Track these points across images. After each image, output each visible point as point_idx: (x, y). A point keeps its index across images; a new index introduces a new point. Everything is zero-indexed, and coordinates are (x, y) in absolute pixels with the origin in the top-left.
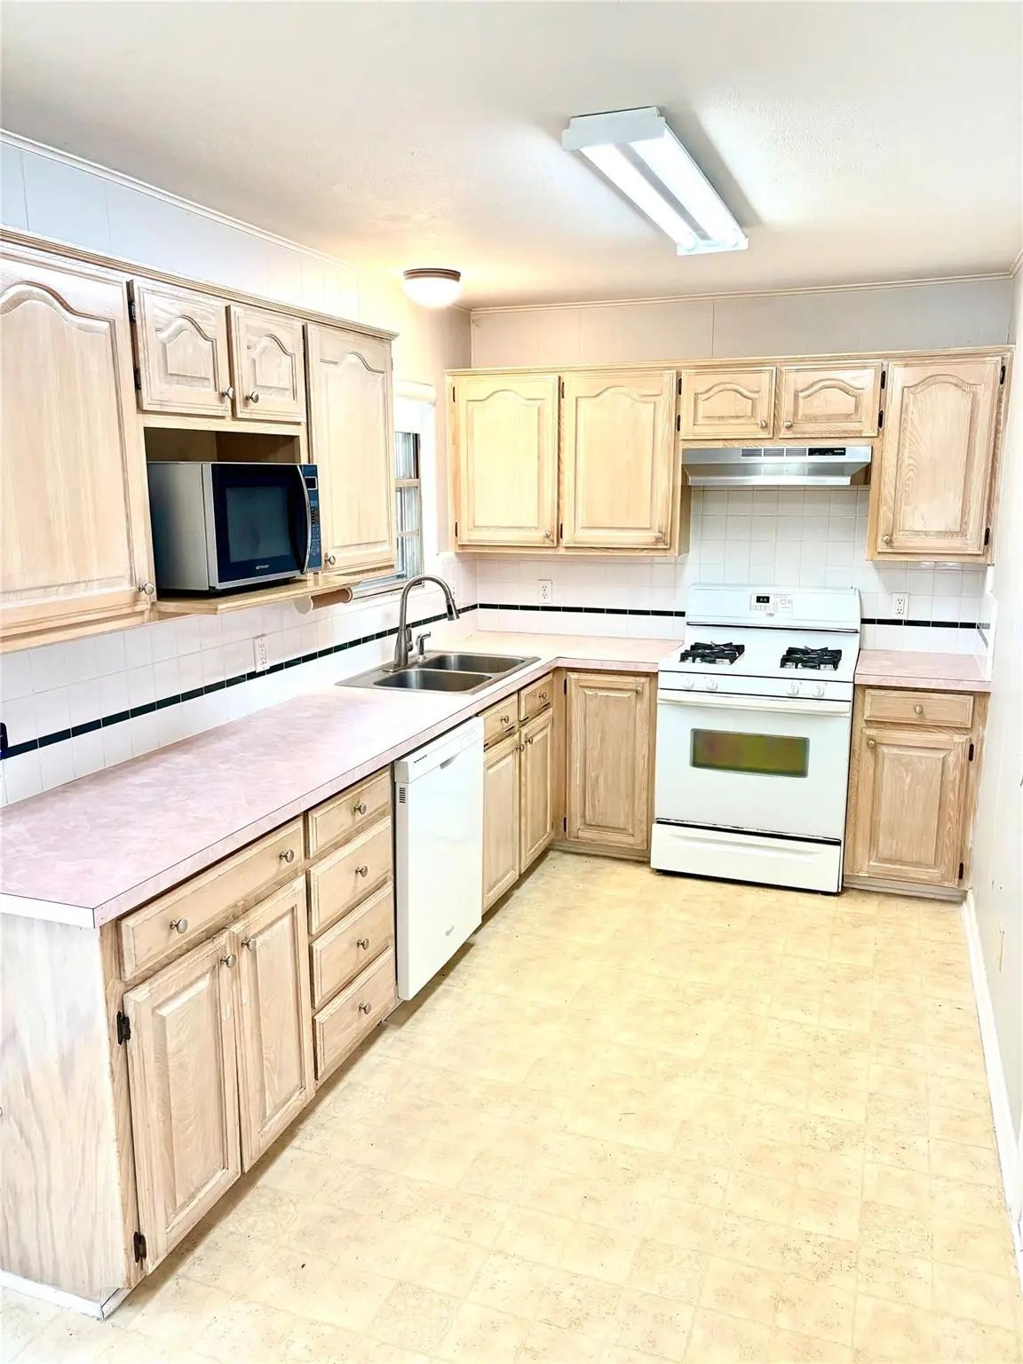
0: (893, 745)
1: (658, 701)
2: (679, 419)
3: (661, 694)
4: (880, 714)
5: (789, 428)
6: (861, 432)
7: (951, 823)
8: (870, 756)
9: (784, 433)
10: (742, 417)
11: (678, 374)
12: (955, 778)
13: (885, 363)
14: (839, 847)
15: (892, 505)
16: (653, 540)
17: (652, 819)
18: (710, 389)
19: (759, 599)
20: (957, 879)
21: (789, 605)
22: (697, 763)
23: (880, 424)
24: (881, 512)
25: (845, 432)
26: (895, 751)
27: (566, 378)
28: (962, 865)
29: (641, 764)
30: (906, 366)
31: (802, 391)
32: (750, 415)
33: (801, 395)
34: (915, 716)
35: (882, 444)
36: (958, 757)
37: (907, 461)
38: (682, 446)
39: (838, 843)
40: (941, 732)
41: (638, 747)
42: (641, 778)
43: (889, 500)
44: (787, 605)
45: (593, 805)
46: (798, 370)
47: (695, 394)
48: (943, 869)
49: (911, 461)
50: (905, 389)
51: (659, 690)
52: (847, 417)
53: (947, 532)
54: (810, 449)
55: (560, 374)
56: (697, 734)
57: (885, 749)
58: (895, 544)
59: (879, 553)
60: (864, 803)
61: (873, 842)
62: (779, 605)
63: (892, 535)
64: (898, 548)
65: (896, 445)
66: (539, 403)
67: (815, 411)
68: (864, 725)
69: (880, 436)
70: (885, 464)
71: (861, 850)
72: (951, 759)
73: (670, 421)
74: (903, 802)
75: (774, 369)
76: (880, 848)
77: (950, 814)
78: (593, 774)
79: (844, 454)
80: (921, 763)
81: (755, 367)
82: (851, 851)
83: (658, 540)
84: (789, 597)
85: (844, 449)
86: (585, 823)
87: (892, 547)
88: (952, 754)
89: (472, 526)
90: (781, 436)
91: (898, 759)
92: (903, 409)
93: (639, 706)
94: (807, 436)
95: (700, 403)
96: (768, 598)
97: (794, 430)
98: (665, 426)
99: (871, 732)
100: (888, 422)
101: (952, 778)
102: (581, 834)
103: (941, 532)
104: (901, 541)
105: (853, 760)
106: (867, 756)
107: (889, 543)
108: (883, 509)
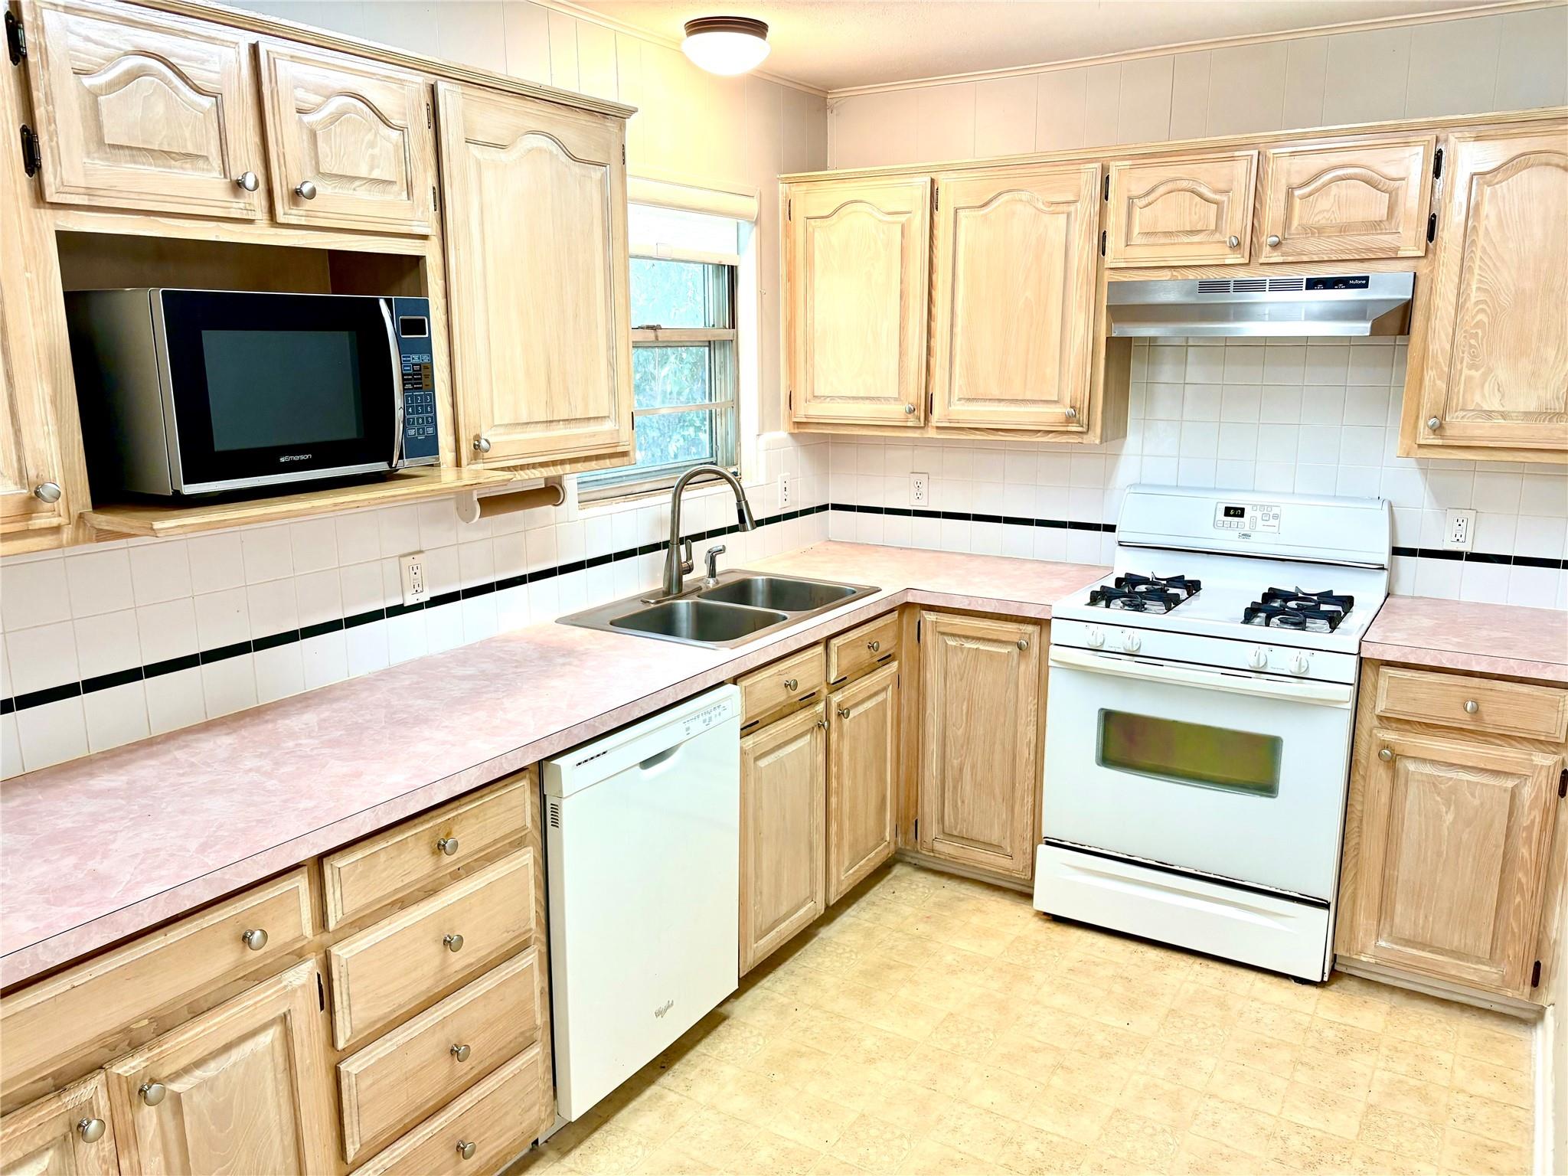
0: (1424, 760)
1: (1051, 663)
2: (1103, 237)
3: (1055, 653)
4: (1403, 709)
5: (1276, 246)
6: (1398, 249)
7: (1523, 896)
8: (1384, 776)
9: (1267, 255)
10: (1202, 231)
11: (1105, 169)
12: (1533, 822)
13: (1442, 136)
14: (1327, 912)
15: (1446, 369)
16: (1063, 419)
17: (1037, 837)
18: (1152, 190)
19: (1229, 512)
20: (1528, 989)
21: (1275, 522)
22: (1107, 759)
23: (1431, 236)
24: (1427, 379)
25: (1369, 250)
26: (1428, 769)
27: (943, 181)
28: (1537, 965)
29: (1026, 754)
30: (1478, 138)
31: (1300, 187)
32: (1213, 227)
33: (1297, 193)
34: (1467, 717)
35: (1432, 271)
36: (1540, 787)
37: (1474, 296)
38: (1108, 277)
39: (1325, 906)
40: (1511, 746)
41: (1020, 728)
42: (1026, 773)
43: (1441, 359)
44: (1272, 522)
45: (955, 806)
46: (1293, 154)
47: (1130, 198)
48: (1506, 969)
49: (1482, 296)
50: (1475, 177)
51: (1052, 647)
52: (1375, 226)
53: (1541, 413)
54: (1308, 280)
55: (933, 175)
56: (1108, 718)
57: (1411, 766)
58: (1448, 432)
59: (1420, 446)
60: (1371, 848)
61: (1384, 909)
62: (1260, 522)
63: (1443, 417)
64: (1453, 438)
65: (1457, 269)
66: (903, 218)
67: (1319, 219)
68: (1376, 722)
69: (1430, 256)
70: (1438, 301)
71: (1364, 921)
72: (1527, 792)
73: (1091, 240)
74: (1439, 854)
75: (1255, 153)
76: (1397, 920)
77: (1519, 881)
78: (956, 762)
79: (1366, 286)
80: (1473, 795)
81: (1226, 151)
82: (1347, 922)
83: (1069, 419)
84: (1275, 511)
85: (1367, 278)
86: (944, 832)
87: (1442, 437)
88: (1529, 784)
89: (809, 396)
90: (1263, 260)
91: (1434, 783)
92: (1472, 211)
93: (1022, 668)
94: (1305, 259)
95: (1137, 212)
96: (1243, 510)
97: (1284, 249)
98: (1083, 249)
99: (1390, 736)
100: (1443, 233)
101: (1526, 823)
102: (938, 846)
103: (1530, 413)
104: (1460, 425)
105: (1356, 777)
106: (1379, 776)
107: (1438, 429)
108: (1430, 375)
